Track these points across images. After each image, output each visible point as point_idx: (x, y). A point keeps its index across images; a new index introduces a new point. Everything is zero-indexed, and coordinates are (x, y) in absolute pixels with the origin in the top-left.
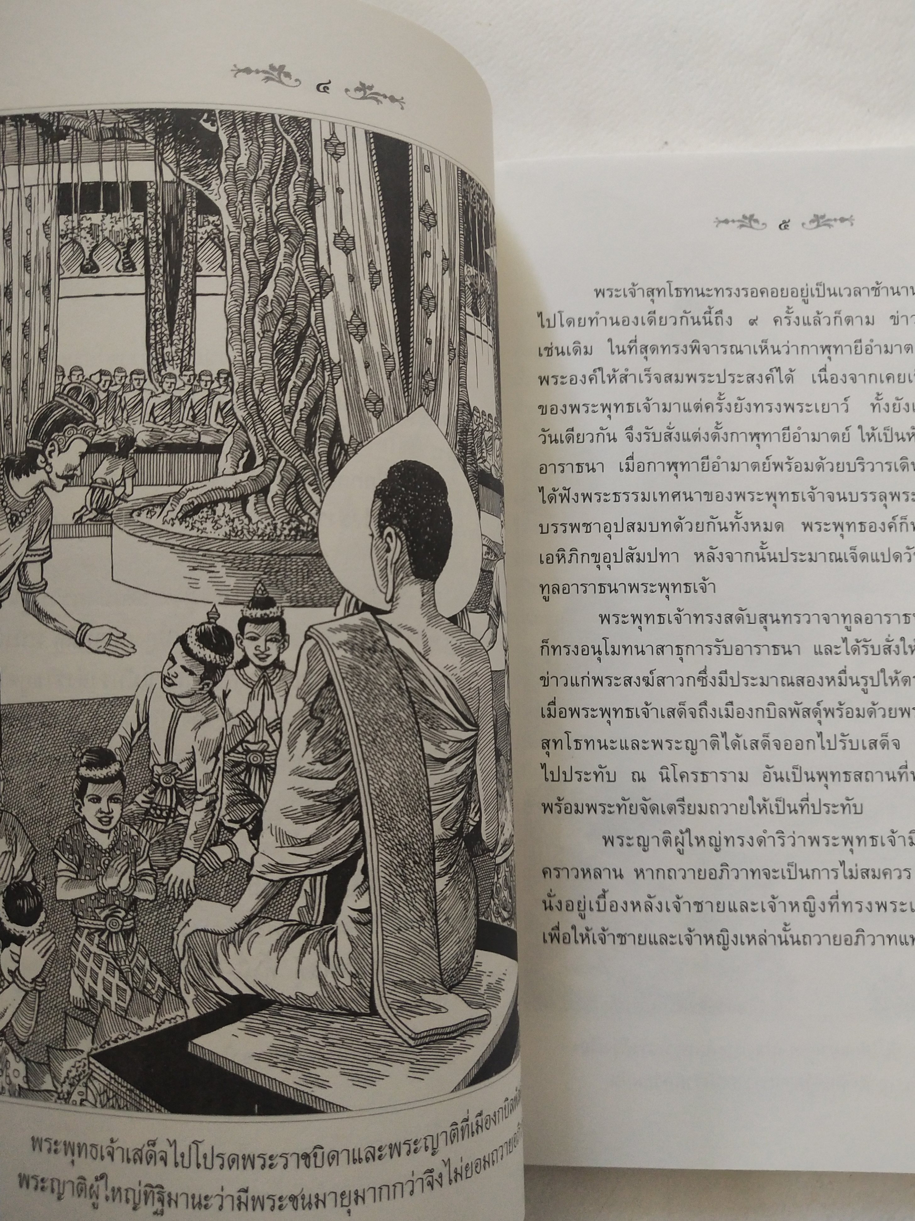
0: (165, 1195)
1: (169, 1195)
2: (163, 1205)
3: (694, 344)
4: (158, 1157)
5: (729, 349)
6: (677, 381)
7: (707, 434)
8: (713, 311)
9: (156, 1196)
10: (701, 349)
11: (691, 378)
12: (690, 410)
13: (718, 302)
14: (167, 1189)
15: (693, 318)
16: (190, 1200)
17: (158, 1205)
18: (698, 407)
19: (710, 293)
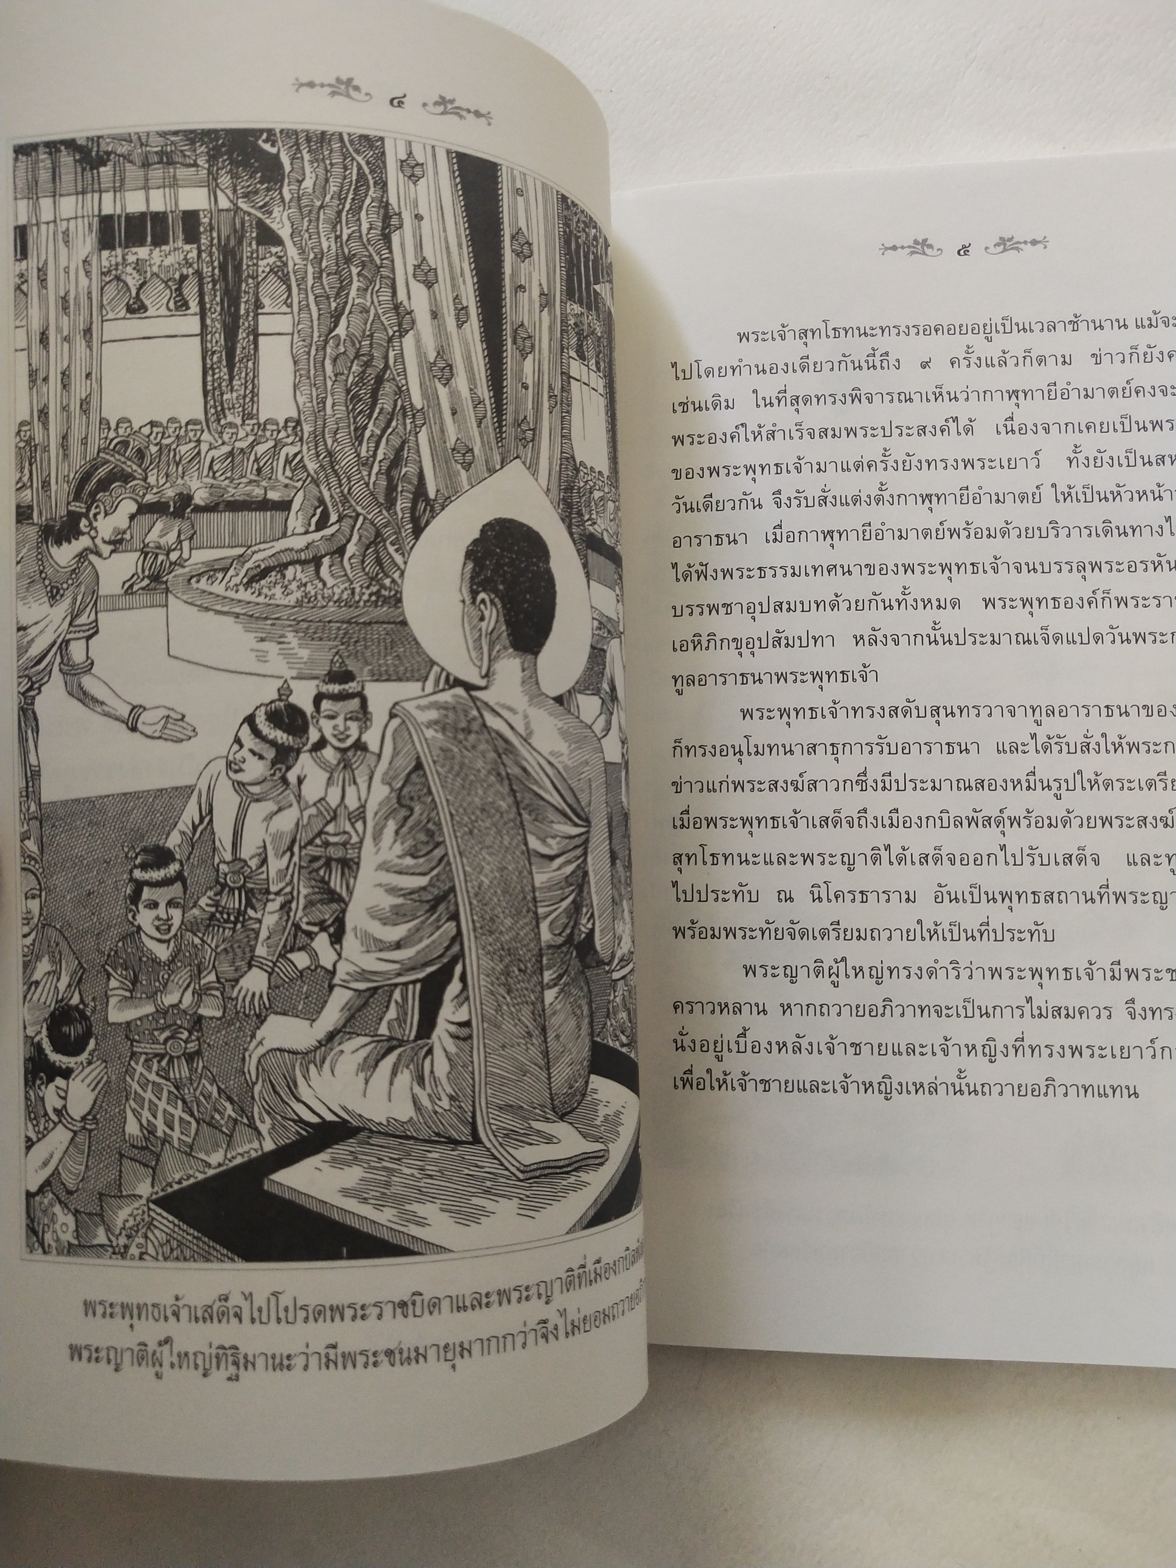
0: (241, 1357)
1: (246, 1357)
2: (238, 1368)
3: (854, 393)
4: (231, 1313)
5: (896, 397)
6: (834, 435)
7: (869, 497)
8: (878, 353)
9: (230, 1359)
10: (863, 398)
11: (851, 432)
12: (849, 470)
13: (883, 343)
14: (242, 1350)
15: (853, 362)
16: (270, 1361)
17: (232, 1369)
18: (858, 466)
19: (874, 332)
